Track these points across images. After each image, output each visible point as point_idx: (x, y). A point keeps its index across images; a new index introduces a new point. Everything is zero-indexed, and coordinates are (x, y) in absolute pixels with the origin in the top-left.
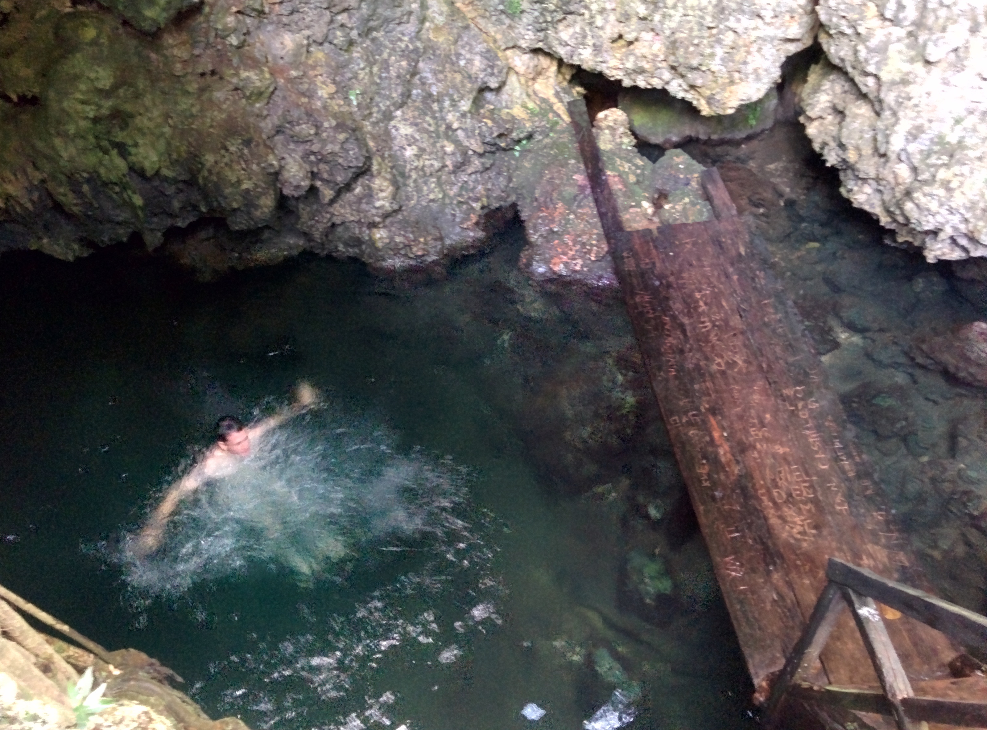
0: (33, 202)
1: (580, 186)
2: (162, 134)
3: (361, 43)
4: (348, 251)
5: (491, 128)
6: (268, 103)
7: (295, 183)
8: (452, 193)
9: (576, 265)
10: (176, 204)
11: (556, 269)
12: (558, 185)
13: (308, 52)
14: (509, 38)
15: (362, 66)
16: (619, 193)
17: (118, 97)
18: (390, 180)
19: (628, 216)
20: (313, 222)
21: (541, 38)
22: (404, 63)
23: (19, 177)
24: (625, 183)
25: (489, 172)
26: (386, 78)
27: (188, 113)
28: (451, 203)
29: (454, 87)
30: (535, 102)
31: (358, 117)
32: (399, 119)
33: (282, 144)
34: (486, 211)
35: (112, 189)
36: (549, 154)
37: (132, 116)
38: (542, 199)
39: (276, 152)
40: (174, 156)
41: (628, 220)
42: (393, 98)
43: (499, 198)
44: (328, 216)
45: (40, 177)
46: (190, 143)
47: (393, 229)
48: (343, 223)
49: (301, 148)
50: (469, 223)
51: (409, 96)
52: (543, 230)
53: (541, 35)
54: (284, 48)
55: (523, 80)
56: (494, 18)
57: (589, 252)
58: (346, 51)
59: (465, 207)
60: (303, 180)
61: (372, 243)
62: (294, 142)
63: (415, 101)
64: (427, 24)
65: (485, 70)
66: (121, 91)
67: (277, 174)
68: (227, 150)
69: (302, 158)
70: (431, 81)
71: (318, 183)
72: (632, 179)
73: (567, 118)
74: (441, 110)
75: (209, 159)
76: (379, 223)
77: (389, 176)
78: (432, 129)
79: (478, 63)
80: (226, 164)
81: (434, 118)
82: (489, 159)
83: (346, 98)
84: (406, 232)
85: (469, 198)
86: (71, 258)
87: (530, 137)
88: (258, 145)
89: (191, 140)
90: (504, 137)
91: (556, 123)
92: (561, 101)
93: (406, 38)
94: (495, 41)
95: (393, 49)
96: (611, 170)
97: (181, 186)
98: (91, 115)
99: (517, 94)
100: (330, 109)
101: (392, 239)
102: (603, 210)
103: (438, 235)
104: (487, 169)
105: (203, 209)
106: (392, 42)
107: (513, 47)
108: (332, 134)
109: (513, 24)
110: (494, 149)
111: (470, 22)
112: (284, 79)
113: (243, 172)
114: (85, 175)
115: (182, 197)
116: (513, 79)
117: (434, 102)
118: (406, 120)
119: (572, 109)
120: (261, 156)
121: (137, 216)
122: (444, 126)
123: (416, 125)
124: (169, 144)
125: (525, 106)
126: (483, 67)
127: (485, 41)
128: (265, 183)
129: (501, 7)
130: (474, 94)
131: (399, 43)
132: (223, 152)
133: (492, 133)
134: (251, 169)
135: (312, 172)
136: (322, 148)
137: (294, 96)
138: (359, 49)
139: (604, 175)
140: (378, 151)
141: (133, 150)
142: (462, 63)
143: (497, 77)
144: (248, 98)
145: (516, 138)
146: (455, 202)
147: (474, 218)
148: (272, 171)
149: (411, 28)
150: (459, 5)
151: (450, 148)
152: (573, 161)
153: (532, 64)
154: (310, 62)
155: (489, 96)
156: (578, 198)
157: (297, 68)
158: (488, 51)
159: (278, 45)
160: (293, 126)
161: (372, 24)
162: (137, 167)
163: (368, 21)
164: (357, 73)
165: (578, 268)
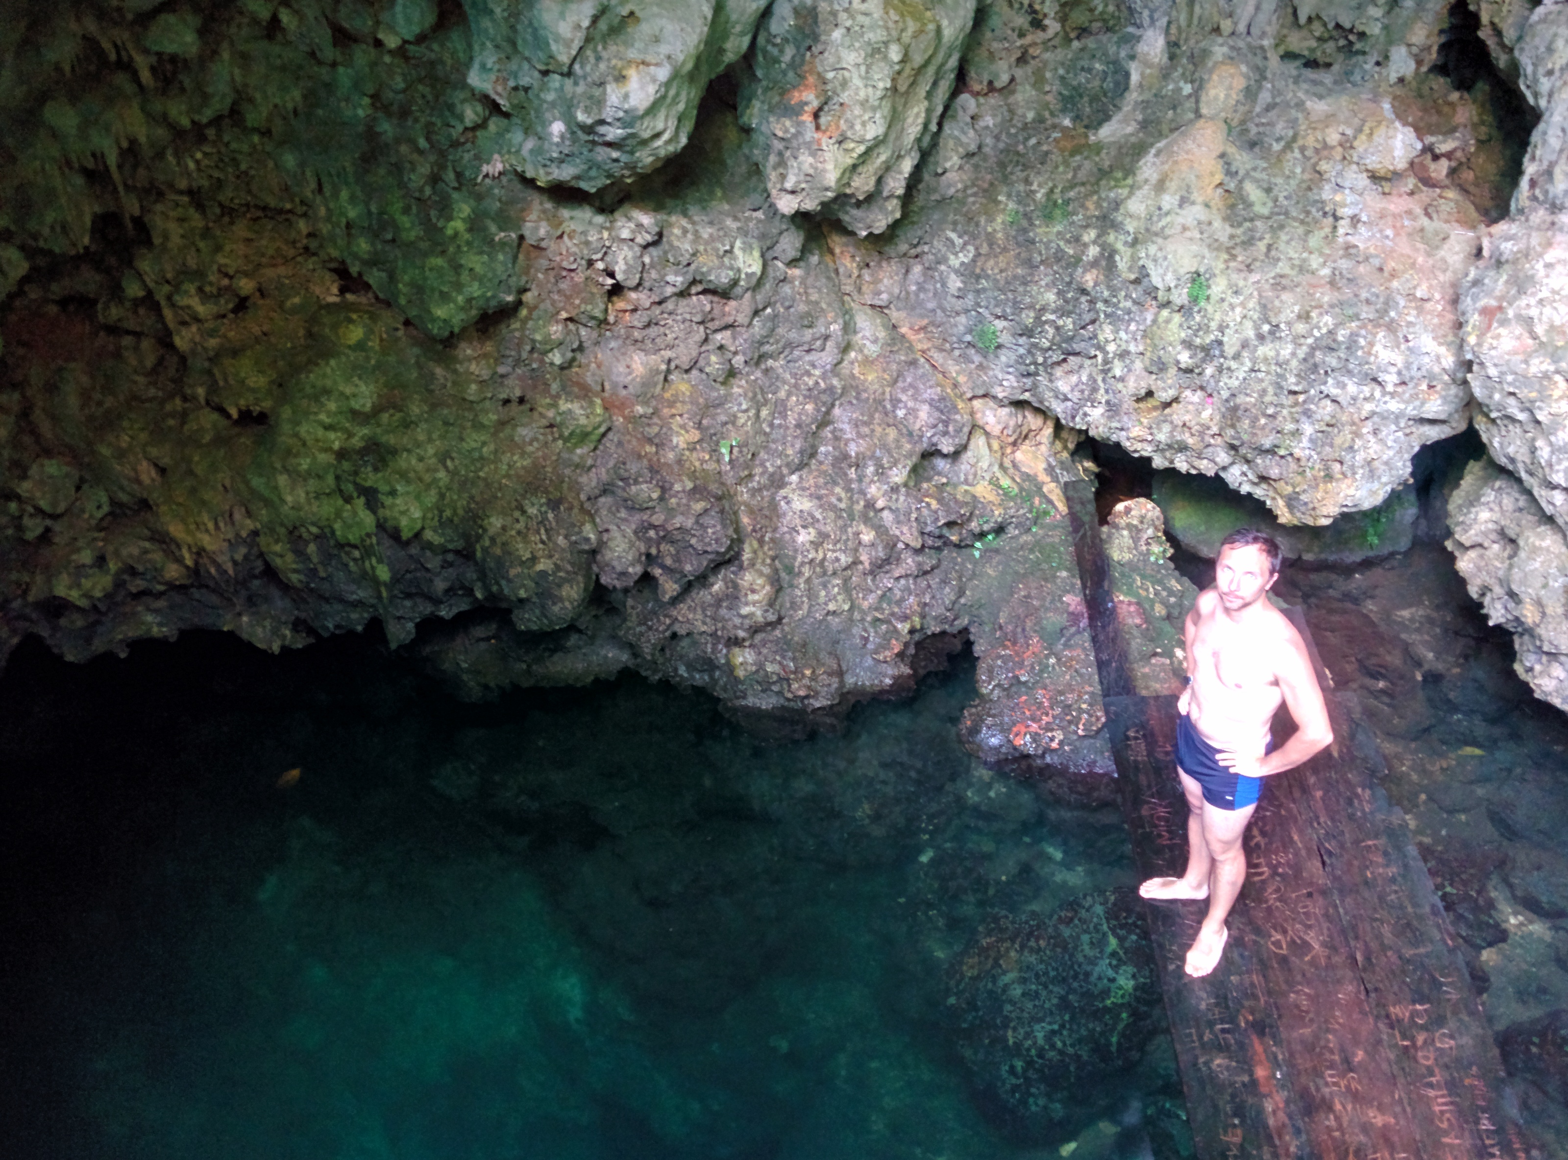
0: (235, 563)
1: (1072, 614)
2: (435, 480)
3: (748, 374)
4: (693, 678)
5: (936, 512)
6: (595, 449)
7: (619, 569)
8: (865, 605)
9: (1052, 739)
10: (440, 585)
11: (1019, 742)
12: (1037, 609)
13: (666, 380)
14: (979, 382)
15: (744, 407)
16: (1135, 632)
17: (379, 425)
18: (768, 577)
19: (1147, 670)
20: (643, 628)
21: (1027, 387)
22: (809, 407)
23: (222, 525)
24: (1147, 617)
25: (928, 577)
26: (780, 426)
27: (476, 455)
28: (863, 620)
29: (884, 447)
30: (1013, 480)
31: (730, 479)
32: (794, 486)
33: (609, 510)
34: (917, 636)
35: (348, 554)
36: (1026, 560)
37: (394, 452)
38: (1010, 627)
39: (598, 520)
40: (448, 513)
41: (1145, 676)
42: (787, 456)
43: (943, 620)
44: (668, 621)
45: (252, 527)
46: (472, 498)
47: (765, 651)
48: (688, 634)
49: (637, 517)
50: (888, 653)
51: (813, 455)
52: (1003, 677)
53: (1028, 382)
54: (630, 374)
55: (996, 445)
56: (957, 353)
57: (1076, 721)
58: (723, 383)
59: (884, 627)
60: (633, 565)
61: (730, 668)
62: (627, 508)
63: (821, 463)
64: (853, 354)
65: (935, 426)
66: (385, 417)
67: (594, 552)
68: (524, 512)
69: (636, 532)
70: (849, 436)
71: (657, 572)
72: (1159, 610)
73: (1062, 507)
74: (860, 479)
75: (495, 522)
76: (744, 640)
77: (766, 570)
78: (843, 505)
79: (924, 413)
80: (519, 533)
81: (848, 490)
82: (931, 558)
83: (715, 451)
84: (783, 657)
85: (893, 614)
86: (276, 648)
87: (1000, 530)
88: (571, 508)
89: (474, 491)
90: (956, 528)
91: (1046, 513)
92: (1055, 479)
93: (817, 372)
94: (955, 386)
95: (796, 386)
96: (1126, 594)
97: (450, 557)
98: (336, 446)
99: (984, 464)
100: (687, 465)
101: (761, 666)
102: (1104, 657)
103: (835, 666)
104: (926, 573)
105: (479, 595)
106: (794, 375)
107: (985, 396)
108: (684, 501)
109: (985, 363)
110: (939, 543)
111: (918, 355)
112: (624, 417)
113: (541, 546)
114: (314, 530)
115: (451, 572)
116: (979, 443)
117: (850, 466)
118: (803, 489)
119: (1071, 493)
120: (573, 525)
121: (379, 597)
122: (862, 503)
123: (819, 498)
124: (442, 496)
125: (995, 483)
126: (932, 421)
127: (938, 385)
128: (573, 564)
129: (968, 338)
130: (915, 459)
131: (806, 378)
132: (517, 514)
133: (937, 519)
134: (556, 544)
135: (648, 555)
136: (666, 520)
137: (634, 442)
138: (743, 382)
139: (1112, 601)
140: (754, 530)
141: (388, 501)
142: (900, 413)
143: (953, 437)
144: (566, 440)
145: (977, 530)
146: (869, 619)
147: (897, 646)
148: (587, 547)
149: (827, 357)
150: (903, 330)
151: (868, 536)
152: (1064, 574)
153: (1012, 423)
154: (667, 395)
155: (941, 464)
156: (1067, 633)
157: (646, 403)
158: (942, 399)
159: (622, 369)
160: (629, 485)
161: (767, 348)
162: (390, 524)
163: (762, 344)
164: (735, 416)
165: (1054, 745)
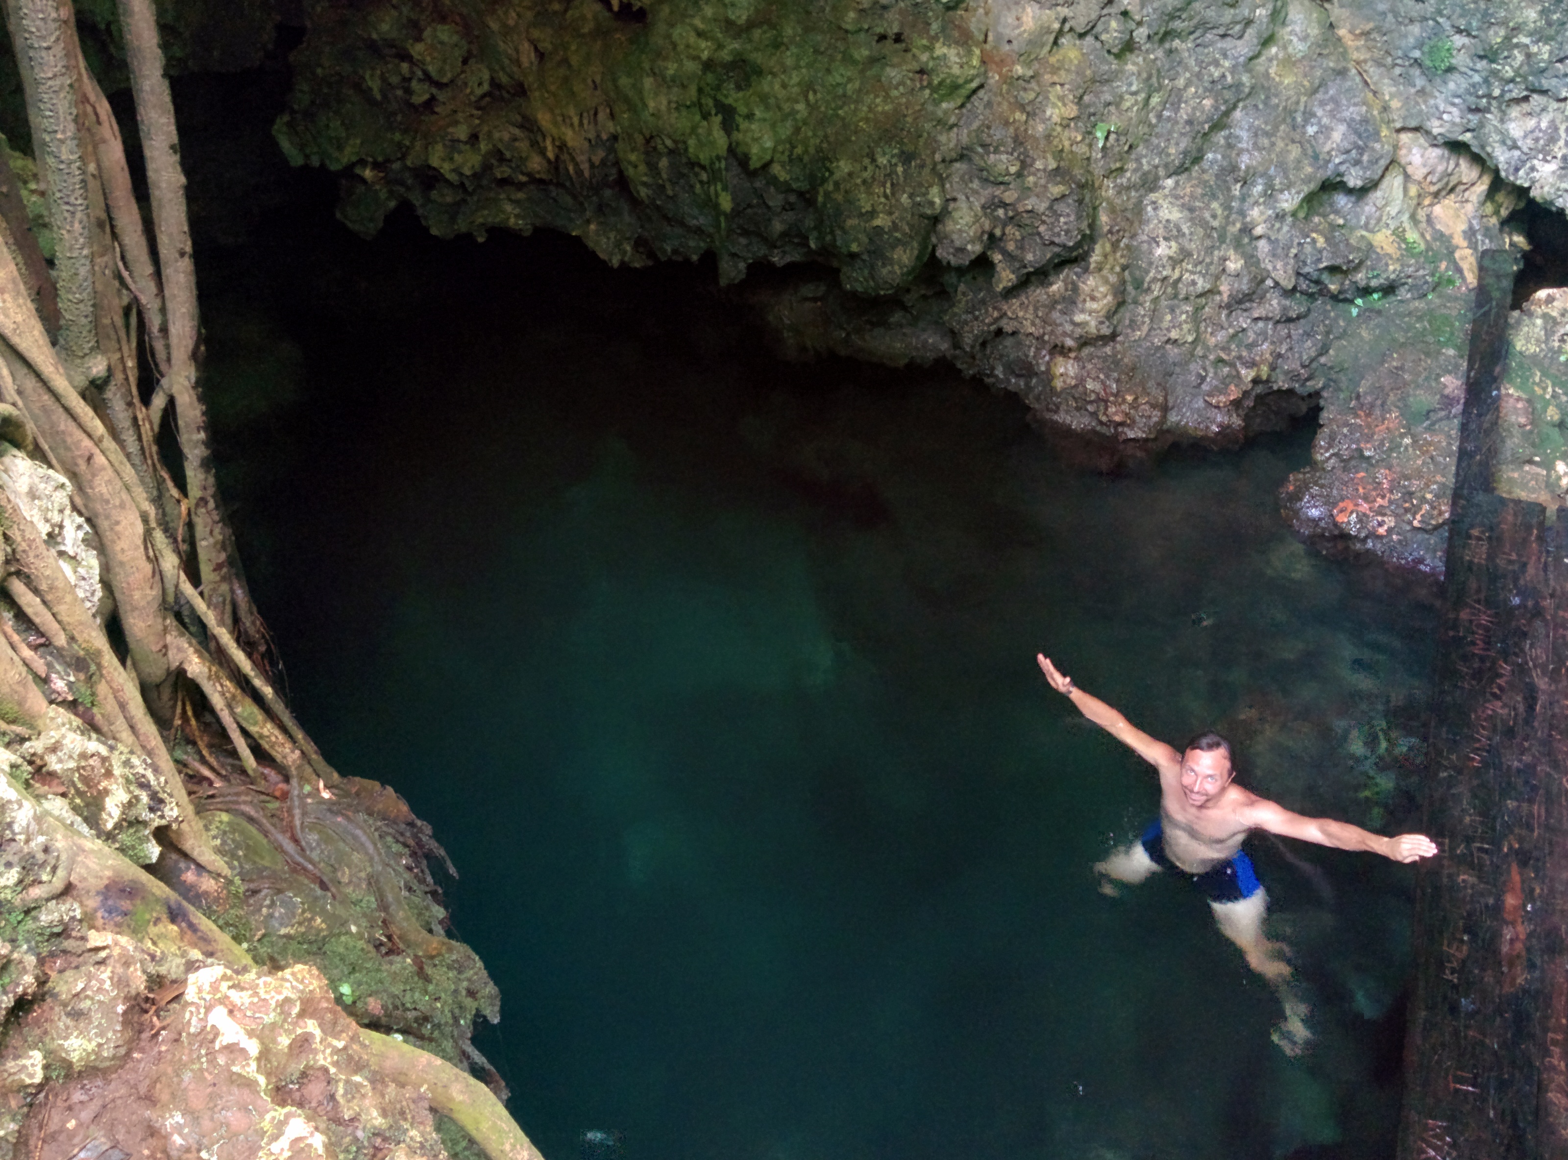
0: (592, 166)
1: (1447, 397)
2: (793, 113)
3: (1147, 51)
4: (1009, 381)
5: (1320, 251)
6: (962, 106)
7: (958, 243)
8: (1212, 341)
9: (1380, 524)
10: (778, 227)
11: (1342, 519)
12: (1406, 384)
13: (1055, 43)
14: (1414, 111)
15: (1134, 88)
16: (1515, 431)
17: (750, 41)
18: (1112, 286)
19: (1516, 475)
20: (970, 316)
21: (1472, 125)
22: (1207, 103)
23: (585, 122)
24: (1535, 416)
25: (1292, 325)
26: (1169, 119)
27: (840, 91)
28: (1204, 357)
29: (1282, 166)
30: (1423, 235)
31: (1098, 169)
32: (1167, 191)
33: (962, 178)
34: (1259, 389)
35: (697, 175)
36: (1410, 327)
37: (759, 72)
38: (1369, 399)
39: (948, 186)
40: (799, 150)
41: (1510, 480)
42: (1169, 155)
43: (1294, 376)
44: (996, 314)
45: (612, 130)
46: (826, 136)
47: (1089, 366)
48: (1014, 333)
49: (988, 192)
50: (1223, 398)
51: (1198, 159)
52: (1345, 448)
53: (1474, 119)
54: (1018, 27)
55: (1413, 190)
56: (1398, 71)
57: (1414, 509)
58: (1118, 56)
59: (1226, 370)
60: (972, 242)
61: (1048, 376)
62: (981, 179)
63: (1204, 171)
64: (1274, 50)
65: (1348, 152)
66: (757, 33)
67: (936, 220)
68: (873, 160)
69: (983, 207)
70: (1243, 145)
71: (997, 257)
72: (1552, 414)
73: (1471, 279)
74: (1243, 199)
75: (844, 166)
76: (1070, 350)
77: (1113, 279)
78: (1215, 224)
79: (1338, 134)
80: (864, 182)
81: (1227, 207)
82: (1300, 304)
83: (1089, 133)
84: (1108, 377)
85: (1240, 358)
86: (615, 262)
87: (1389, 289)
88: (922, 166)
89: (829, 131)
90: (1339, 276)
91: (1450, 281)
92: (1473, 245)
93: (1227, 64)
94: (1385, 109)
95: (1199, 75)
96: (1517, 388)
97: (793, 198)
98: (705, 55)
99: (1393, 210)
100: (1055, 143)
101: (1081, 381)
102: (1470, 447)
103: (1161, 399)
104: (1290, 320)
105: (813, 245)
106: (1199, 63)
107: (1416, 129)
108: (1043, 182)
109: (1428, 89)
110: (1313, 289)
111: (1351, 65)
112: (1000, 74)
113: (883, 200)
114: (669, 143)
115: (790, 216)
116: (1394, 183)
117: (1238, 181)
118: (1177, 197)
119: (1487, 263)
120: (920, 185)
121: (718, 226)
122: (1238, 225)
123: (1191, 210)
124: (797, 130)
125: (1399, 234)
126: (1346, 145)
127: (1364, 103)
128: (912, 227)
129: (1417, 54)
130: (1313, 186)
131: (1212, 68)
132: (866, 161)
133: (1319, 260)
134: (898, 200)
135: (991, 236)
136: (1019, 200)
137: (1005, 105)
138: (1140, 60)
139: (1498, 389)
140: (1110, 232)
141: (744, 125)
142: (1311, 130)
143: (1365, 169)
144: (934, 90)
145: (1363, 284)
146: (1212, 357)
147: (1234, 393)
148: (929, 212)
149: (1242, 48)
150: (1342, 32)
151: (1234, 264)
152: (1451, 352)
153: (1440, 168)
154: (1053, 60)
155: (1342, 200)
156: (1434, 417)
157: (1028, 64)
158: (1365, 121)
159: (1011, 20)
160: (988, 153)
161: (1177, 25)
162: (739, 150)
163: (1172, 17)
164: (1121, 97)
165: (1382, 531)
